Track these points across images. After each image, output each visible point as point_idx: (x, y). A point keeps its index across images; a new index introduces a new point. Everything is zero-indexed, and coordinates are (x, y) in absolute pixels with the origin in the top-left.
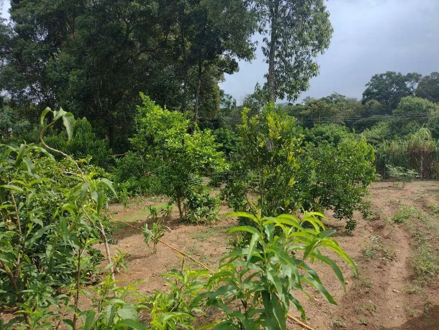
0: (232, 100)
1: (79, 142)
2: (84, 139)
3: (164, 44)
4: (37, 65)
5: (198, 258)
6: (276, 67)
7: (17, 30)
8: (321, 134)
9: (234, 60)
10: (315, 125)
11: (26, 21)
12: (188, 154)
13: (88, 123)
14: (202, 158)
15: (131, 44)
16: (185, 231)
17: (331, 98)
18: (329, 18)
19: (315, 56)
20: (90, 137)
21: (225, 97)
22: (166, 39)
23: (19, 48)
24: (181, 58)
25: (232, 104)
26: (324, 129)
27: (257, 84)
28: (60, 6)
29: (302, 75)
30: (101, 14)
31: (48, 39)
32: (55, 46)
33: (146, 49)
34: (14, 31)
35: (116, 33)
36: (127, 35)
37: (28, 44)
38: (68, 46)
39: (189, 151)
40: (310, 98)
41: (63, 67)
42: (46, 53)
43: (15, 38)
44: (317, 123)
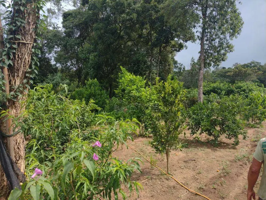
0: (183, 66)
1: (93, 92)
2: (95, 91)
3: (140, 36)
4: (74, 50)
5: (143, 153)
6: (206, 47)
7: (65, 32)
8: (240, 87)
9: (181, 43)
10: (236, 82)
11: (69, 28)
12: (143, 99)
13: (97, 82)
14: (151, 101)
15: (122, 38)
16: (141, 141)
17: (251, 64)
18: (241, 16)
19: (232, 39)
20: (98, 89)
21: (178, 65)
22: (142, 33)
23: (66, 42)
24: (150, 43)
25: (182, 69)
26: (242, 85)
27: (192, 58)
28: (86, 19)
29: (223, 52)
30: (106, 22)
31: (80, 36)
32: (83, 40)
33: (130, 39)
34: (63, 33)
35: (114, 32)
36: (120, 33)
37: (70, 40)
38: (89, 40)
39: (143, 97)
40: (238, 63)
41: (87, 51)
42: (79, 43)
43: (64, 37)
44: (237, 81)
